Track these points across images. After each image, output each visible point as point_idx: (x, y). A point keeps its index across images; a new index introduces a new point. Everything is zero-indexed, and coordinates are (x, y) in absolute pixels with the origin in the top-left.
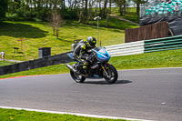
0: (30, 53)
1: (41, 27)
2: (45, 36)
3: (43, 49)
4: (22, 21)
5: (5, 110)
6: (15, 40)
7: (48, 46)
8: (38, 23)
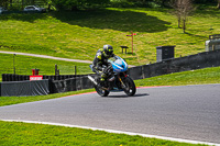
0: (145, 54)
1: (161, 16)
2: (166, 29)
3: (163, 48)
4: (133, 7)
5: (113, 135)
6: (123, 35)
7: (171, 44)
8: (156, 9)
